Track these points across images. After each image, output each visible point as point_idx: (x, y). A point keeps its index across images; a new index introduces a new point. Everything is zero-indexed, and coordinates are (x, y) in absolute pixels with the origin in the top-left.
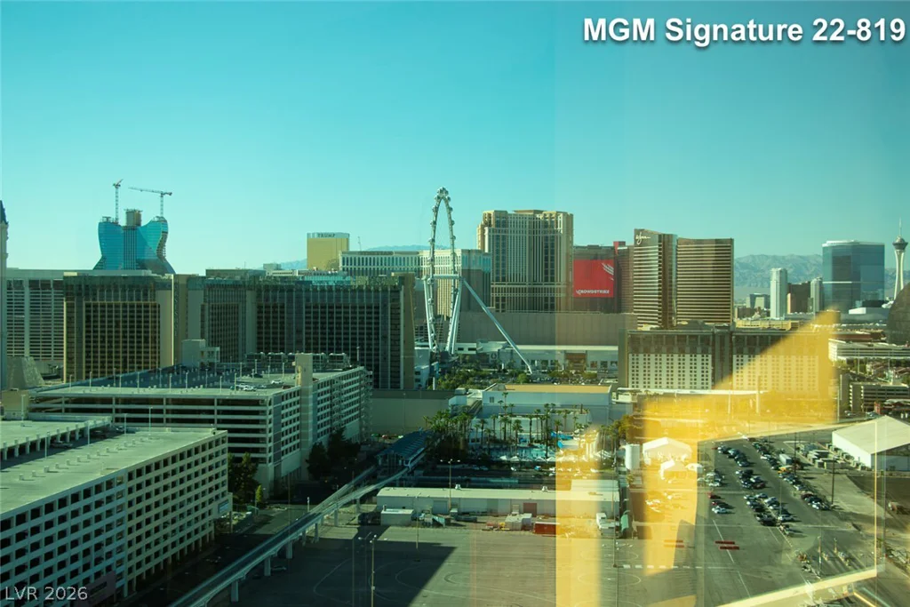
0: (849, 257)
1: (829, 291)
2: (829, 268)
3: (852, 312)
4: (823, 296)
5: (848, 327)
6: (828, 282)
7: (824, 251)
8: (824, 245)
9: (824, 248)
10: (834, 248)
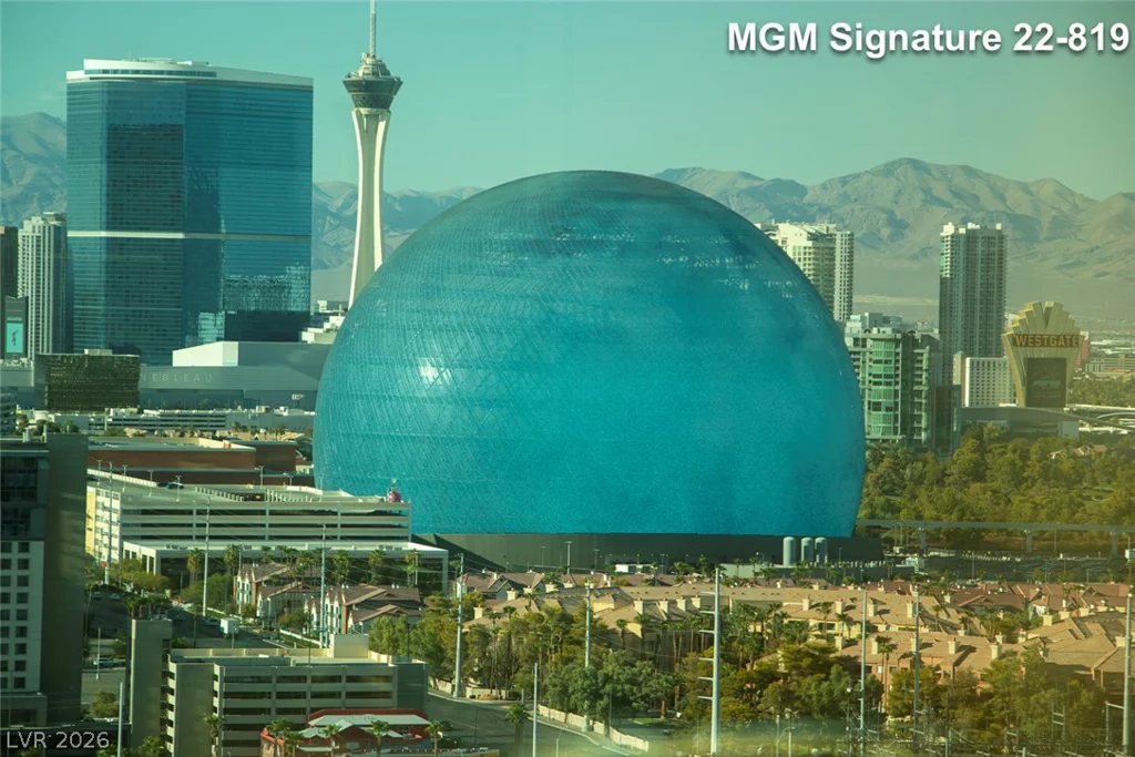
0: (173, 131)
1: (91, 274)
2: (94, 174)
3: (181, 358)
4: (70, 286)
5: (165, 422)
6: (89, 234)
7: (71, 104)
8: (75, 76)
9: (75, 91)
10: (117, 93)
